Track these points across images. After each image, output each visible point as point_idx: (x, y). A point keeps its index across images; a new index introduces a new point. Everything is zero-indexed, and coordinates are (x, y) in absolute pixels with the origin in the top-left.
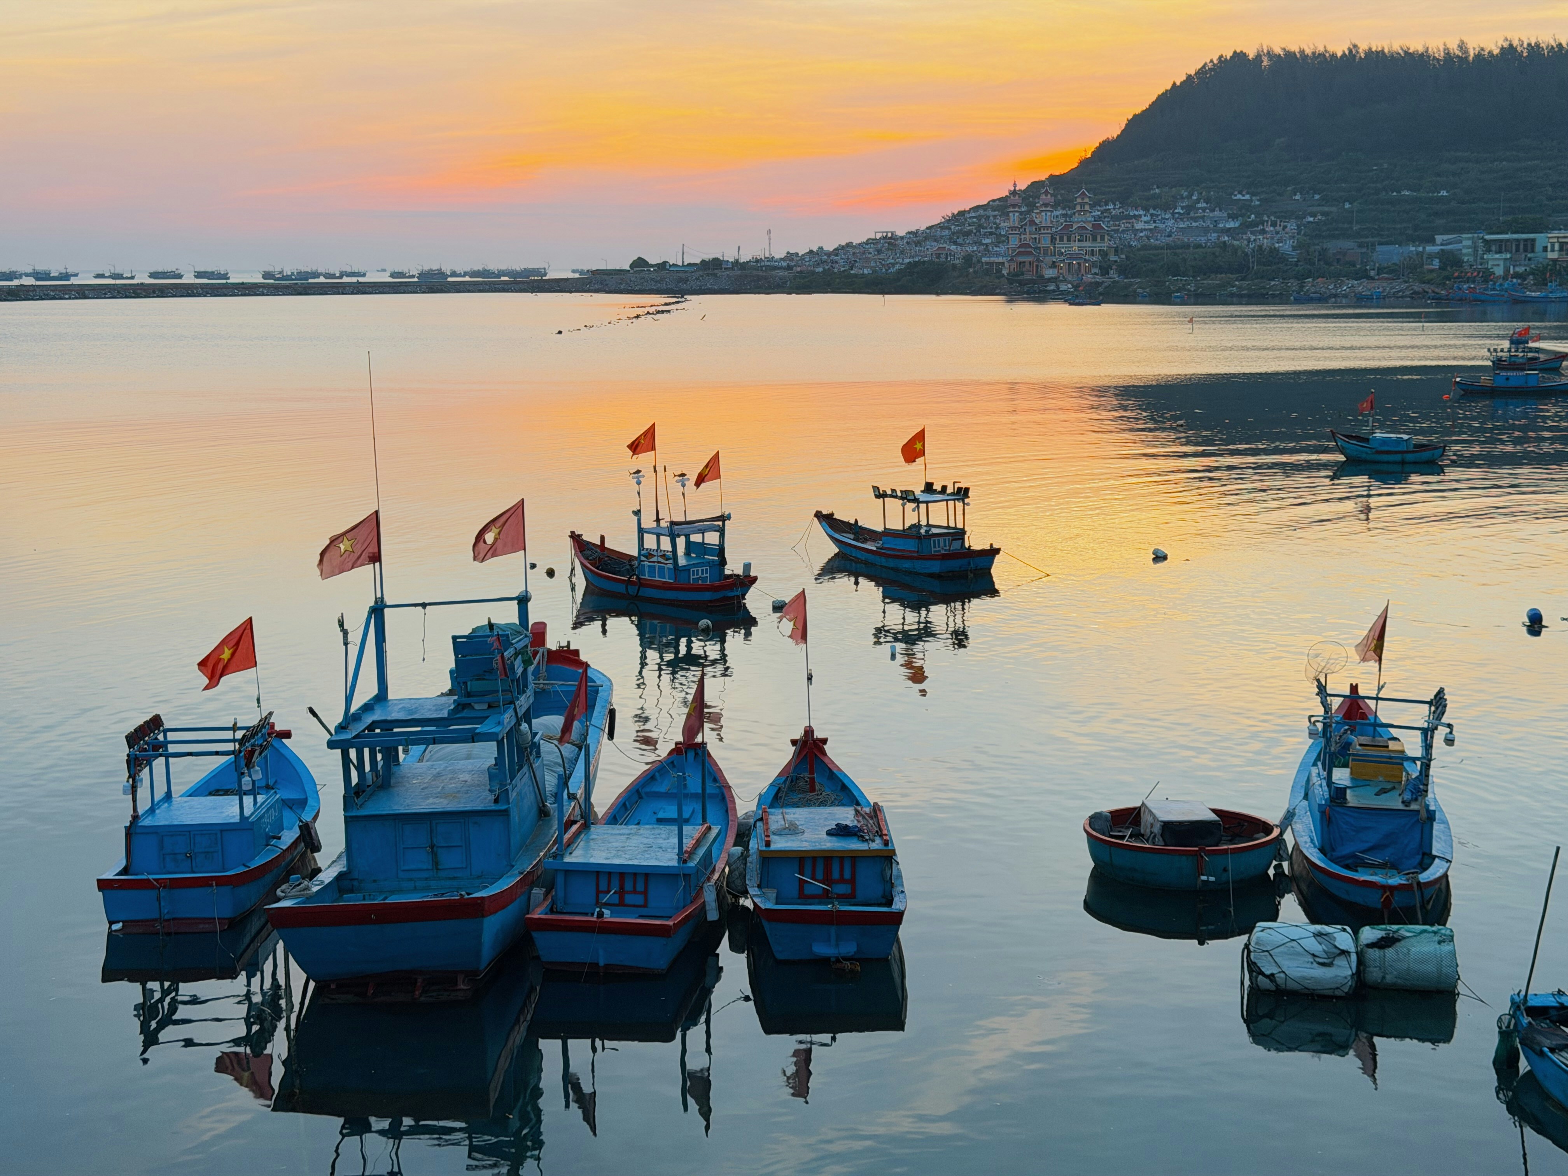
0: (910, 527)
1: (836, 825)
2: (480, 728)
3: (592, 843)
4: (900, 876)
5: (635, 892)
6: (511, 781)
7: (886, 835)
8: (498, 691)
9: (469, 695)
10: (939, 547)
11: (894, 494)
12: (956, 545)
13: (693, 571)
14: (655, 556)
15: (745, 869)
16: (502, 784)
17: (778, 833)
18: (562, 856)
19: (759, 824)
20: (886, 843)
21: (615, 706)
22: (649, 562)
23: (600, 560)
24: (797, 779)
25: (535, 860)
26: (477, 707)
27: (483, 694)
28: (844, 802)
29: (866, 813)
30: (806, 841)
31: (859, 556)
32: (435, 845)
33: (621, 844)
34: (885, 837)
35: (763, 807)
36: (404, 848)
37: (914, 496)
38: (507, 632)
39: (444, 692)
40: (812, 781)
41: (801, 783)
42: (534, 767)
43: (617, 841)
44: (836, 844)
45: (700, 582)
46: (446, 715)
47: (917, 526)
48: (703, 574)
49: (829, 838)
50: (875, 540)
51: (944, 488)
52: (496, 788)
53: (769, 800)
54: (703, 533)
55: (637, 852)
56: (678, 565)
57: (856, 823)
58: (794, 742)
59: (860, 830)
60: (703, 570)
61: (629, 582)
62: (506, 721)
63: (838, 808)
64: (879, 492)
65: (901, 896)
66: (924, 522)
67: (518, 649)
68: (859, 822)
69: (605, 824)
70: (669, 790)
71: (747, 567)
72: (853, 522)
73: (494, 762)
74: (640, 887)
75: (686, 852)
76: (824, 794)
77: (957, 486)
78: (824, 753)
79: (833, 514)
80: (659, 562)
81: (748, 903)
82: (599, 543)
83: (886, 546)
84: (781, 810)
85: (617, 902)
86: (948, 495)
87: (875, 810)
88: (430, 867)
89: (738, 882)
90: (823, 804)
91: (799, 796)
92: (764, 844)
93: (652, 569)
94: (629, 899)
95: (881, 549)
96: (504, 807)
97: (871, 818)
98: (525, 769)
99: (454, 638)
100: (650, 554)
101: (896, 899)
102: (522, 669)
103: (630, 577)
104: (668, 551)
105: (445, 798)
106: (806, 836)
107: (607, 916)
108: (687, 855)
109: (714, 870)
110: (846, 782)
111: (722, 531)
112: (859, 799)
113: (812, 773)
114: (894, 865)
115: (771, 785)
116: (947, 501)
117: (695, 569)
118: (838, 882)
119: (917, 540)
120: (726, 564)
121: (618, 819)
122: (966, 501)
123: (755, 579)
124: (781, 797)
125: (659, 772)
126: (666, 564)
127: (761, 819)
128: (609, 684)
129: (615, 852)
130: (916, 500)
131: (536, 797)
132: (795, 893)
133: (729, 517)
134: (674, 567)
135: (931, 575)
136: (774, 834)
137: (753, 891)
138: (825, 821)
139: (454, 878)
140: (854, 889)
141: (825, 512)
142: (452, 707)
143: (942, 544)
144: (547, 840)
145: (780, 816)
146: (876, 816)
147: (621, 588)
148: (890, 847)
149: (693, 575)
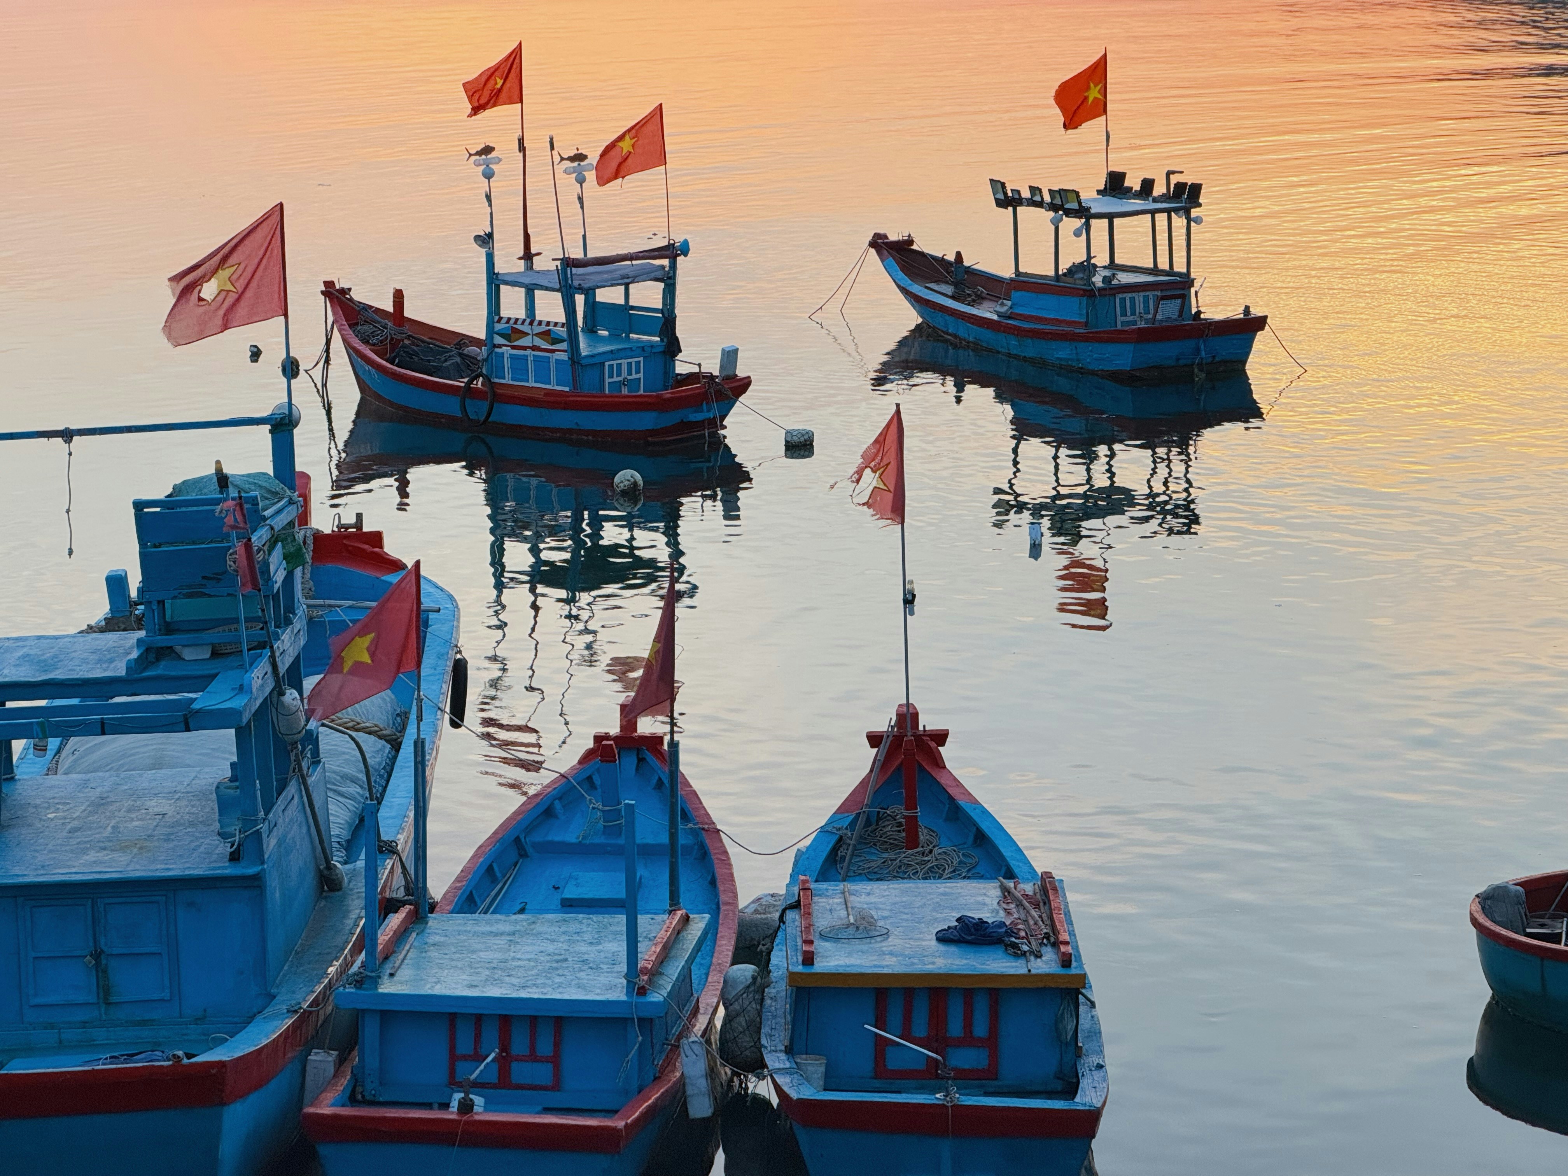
0: (1071, 271)
1: (958, 920)
2: (200, 700)
3: (433, 953)
4: (1095, 1033)
5: (533, 1057)
6: (267, 813)
7: (1067, 943)
8: (236, 620)
9: (168, 629)
10: (1133, 313)
11: (1037, 198)
12: (1169, 310)
13: (611, 366)
14: (527, 334)
15: (760, 1013)
16: (249, 821)
17: (832, 936)
18: (376, 981)
19: (791, 915)
20: (1066, 961)
21: (466, 655)
22: (513, 347)
23: (394, 343)
24: (879, 819)
25: (320, 983)
26: (188, 654)
27: (199, 627)
28: (979, 869)
29: (1026, 896)
30: (891, 954)
31: (962, 333)
32: (102, 951)
33: (499, 955)
34: (1063, 948)
35: (802, 878)
36: (35, 958)
37: (1080, 203)
38: (252, 494)
39: (93, 623)
40: (912, 825)
41: (889, 829)
42: (309, 782)
43: (488, 949)
44: (957, 962)
45: (625, 391)
46: (122, 672)
47: (1086, 268)
48: (630, 374)
49: (942, 948)
50: (996, 298)
51: (1148, 185)
52: (235, 828)
53: (818, 864)
54: (627, 286)
55: (534, 972)
56: (580, 355)
57: (1001, 916)
58: (874, 739)
59: (1011, 932)
60: (630, 364)
61: (468, 390)
62: (256, 683)
63: (966, 883)
64: (1005, 193)
65: (1097, 1075)
66: (1101, 259)
67: (276, 528)
68: (1008, 913)
69: (452, 912)
70: (584, 838)
71: (730, 357)
72: (951, 257)
73: (229, 774)
74: (545, 1047)
75: (644, 971)
76: (936, 851)
77: (1174, 179)
78: (939, 763)
79: (910, 242)
80: (534, 348)
81: (763, 1088)
82: (389, 307)
83: (1018, 311)
84: (841, 886)
85: (495, 1080)
86: (1155, 200)
87: (1044, 890)
88: (92, 999)
89: (746, 1040)
90: (934, 873)
91: (885, 855)
92: (800, 959)
93: (519, 364)
94: (521, 1072)
95: (1009, 318)
96: (252, 871)
97: (1037, 906)
98: (292, 789)
99: (139, 506)
100: (515, 331)
101: (1085, 1083)
102: (284, 573)
103: (471, 382)
104: (556, 324)
105: (123, 849)
106: (895, 942)
107: (480, 1110)
108: (646, 978)
109: (696, 1011)
110: (984, 826)
111: (669, 281)
112: (1013, 863)
113: (911, 804)
114: (1082, 1009)
115: (823, 830)
116: (1153, 213)
117: (615, 363)
118: (959, 1043)
119: (1084, 300)
120: (680, 350)
121: (479, 902)
122: (1195, 212)
123: (744, 385)
124: (843, 858)
125: (560, 799)
126: (553, 351)
127: (796, 906)
128: (449, 606)
129: (487, 972)
130: (1083, 213)
131: (314, 849)
132: (868, 1067)
133: (684, 250)
134: (571, 359)
135: (1116, 376)
136: (823, 937)
137: (775, 1060)
138: (934, 910)
139: (143, 1023)
140: (994, 1058)
141: (893, 237)
142: (135, 654)
143: (1140, 308)
144: (340, 940)
145: (839, 900)
146: (1047, 902)
147: (451, 406)
148: (1073, 971)
149: (611, 376)
